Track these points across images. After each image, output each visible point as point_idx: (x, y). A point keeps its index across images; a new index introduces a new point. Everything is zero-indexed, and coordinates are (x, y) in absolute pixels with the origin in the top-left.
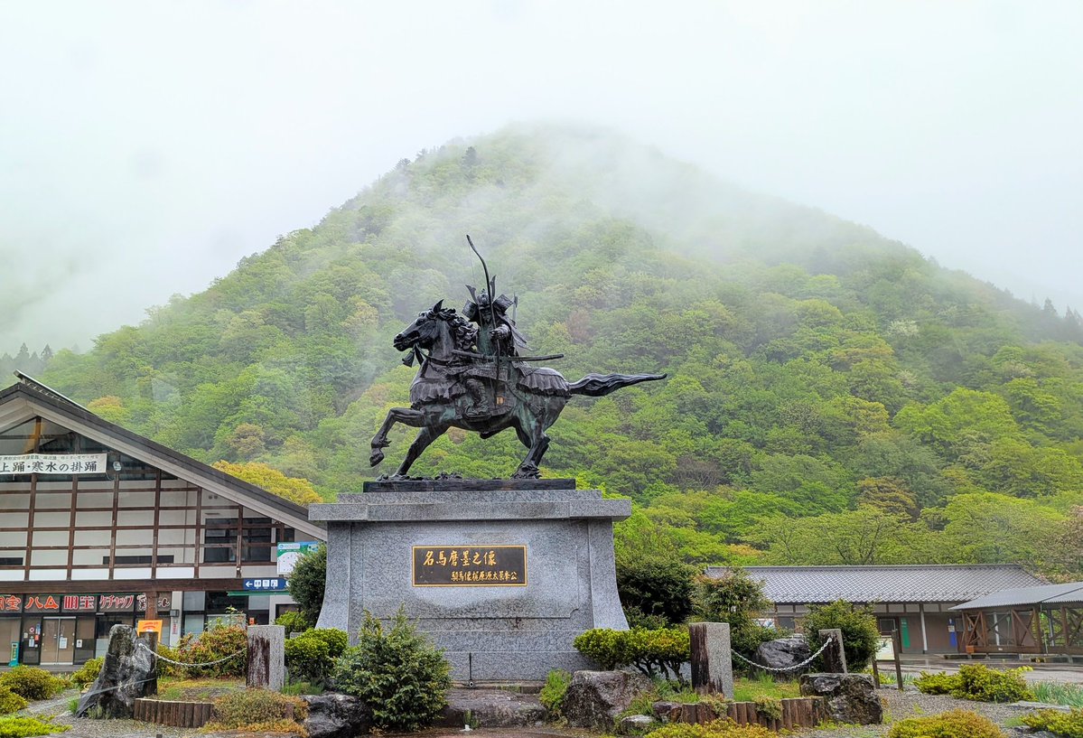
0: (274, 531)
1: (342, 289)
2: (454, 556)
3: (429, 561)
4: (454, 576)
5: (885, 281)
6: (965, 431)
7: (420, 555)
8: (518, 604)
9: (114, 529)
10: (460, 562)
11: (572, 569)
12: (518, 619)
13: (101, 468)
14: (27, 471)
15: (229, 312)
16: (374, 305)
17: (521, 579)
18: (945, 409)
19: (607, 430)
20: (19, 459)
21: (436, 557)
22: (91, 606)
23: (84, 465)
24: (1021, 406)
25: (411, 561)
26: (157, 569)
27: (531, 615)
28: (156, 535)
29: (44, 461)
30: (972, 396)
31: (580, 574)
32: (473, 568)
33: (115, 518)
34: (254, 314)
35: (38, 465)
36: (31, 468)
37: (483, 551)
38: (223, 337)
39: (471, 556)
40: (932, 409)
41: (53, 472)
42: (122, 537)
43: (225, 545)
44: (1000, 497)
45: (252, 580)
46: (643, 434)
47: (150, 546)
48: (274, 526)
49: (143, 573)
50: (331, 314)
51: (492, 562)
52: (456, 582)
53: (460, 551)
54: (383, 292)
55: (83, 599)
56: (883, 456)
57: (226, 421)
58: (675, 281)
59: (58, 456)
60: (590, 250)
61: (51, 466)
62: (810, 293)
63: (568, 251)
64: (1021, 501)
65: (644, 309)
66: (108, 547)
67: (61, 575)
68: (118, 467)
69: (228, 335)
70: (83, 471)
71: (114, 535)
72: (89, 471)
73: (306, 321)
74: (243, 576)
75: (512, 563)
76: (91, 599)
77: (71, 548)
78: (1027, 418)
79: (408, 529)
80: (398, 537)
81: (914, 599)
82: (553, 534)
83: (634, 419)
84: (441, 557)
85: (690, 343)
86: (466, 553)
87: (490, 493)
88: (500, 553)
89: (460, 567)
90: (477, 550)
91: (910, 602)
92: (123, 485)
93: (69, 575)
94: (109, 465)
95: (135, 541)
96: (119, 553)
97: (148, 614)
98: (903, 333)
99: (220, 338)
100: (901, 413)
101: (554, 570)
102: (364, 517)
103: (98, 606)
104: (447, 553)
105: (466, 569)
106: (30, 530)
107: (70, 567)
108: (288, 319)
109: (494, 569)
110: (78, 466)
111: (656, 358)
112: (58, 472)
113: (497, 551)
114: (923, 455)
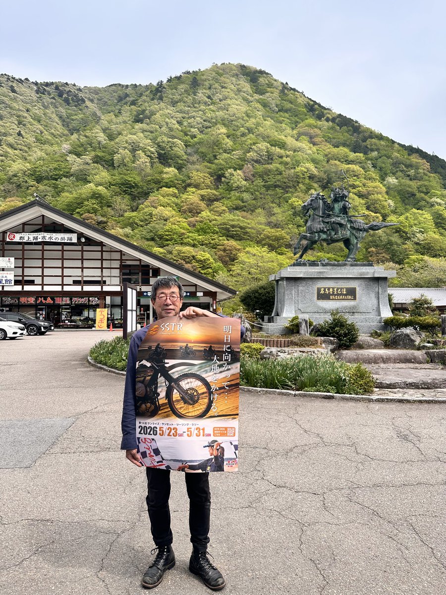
0: (151, 271)
1: (132, 146)
2: (331, 290)
3: (322, 292)
4: (331, 297)
5: (385, 158)
6: (415, 228)
7: (319, 290)
8: (354, 307)
9: (82, 268)
10: (333, 292)
11: (373, 295)
12: (353, 313)
13: (75, 240)
14: (39, 240)
15: (74, 156)
16: (148, 156)
17: (355, 299)
18: (407, 218)
19: (261, 224)
20: (35, 235)
21: (325, 290)
22: (68, 302)
23: (66, 238)
24: (438, 218)
25: (316, 292)
26: (103, 287)
27: (358, 311)
28: (102, 271)
29: (47, 236)
30: (418, 213)
31: (375, 297)
32: (338, 294)
33: (82, 263)
34: (88, 158)
35: (44, 237)
36: (41, 239)
37: (341, 289)
38: (73, 168)
39: (337, 290)
40: (402, 218)
41: (52, 241)
42: (87, 272)
43: (129, 277)
44: (426, 258)
45: (147, 292)
46: (276, 226)
47: (100, 277)
48: (151, 269)
49: (97, 288)
50: (127, 159)
51: (345, 293)
52: (332, 299)
53: (333, 288)
54: (152, 149)
55: (64, 299)
56: (379, 237)
57: (77, 211)
58: (292, 153)
59: (54, 234)
60: (253, 134)
61: (50, 238)
62: (351, 161)
63: (243, 134)
64: (435, 259)
65: (278, 165)
66: (80, 276)
67: (59, 288)
68: (83, 240)
69: (74, 168)
70: (66, 241)
71: (82, 271)
72: (68, 241)
73: (115, 162)
74: (142, 290)
75: (352, 293)
76: (68, 299)
77: (63, 276)
78: (440, 223)
79: (314, 280)
80: (311, 283)
81: (399, 302)
82: (366, 283)
83: (273, 219)
84: (327, 290)
85: (299, 183)
86: (335, 289)
87: (344, 267)
88: (347, 289)
89: (333, 294)
90: (339, 288)
91: (397, 303)
92: (85, 248)
93: (63, 288)
94: (79, 239)
95: (92, 274)
96: (85, 279)
97: (101, 305)
98: (390, 182)
99: (71, 169)
100: (389, 219)
101: (366, 295)
102: (301, 276)
103: (72, 302)
104: (329, 289)
105: (335, 295)
106: (43, 268)
107: (63, 285)
108: (105, 161)
109: (345, 295)
110: (63, 238)
111: (283, 189)
112: (54, 241)
113: (346, 288)
114: (395, 238)
